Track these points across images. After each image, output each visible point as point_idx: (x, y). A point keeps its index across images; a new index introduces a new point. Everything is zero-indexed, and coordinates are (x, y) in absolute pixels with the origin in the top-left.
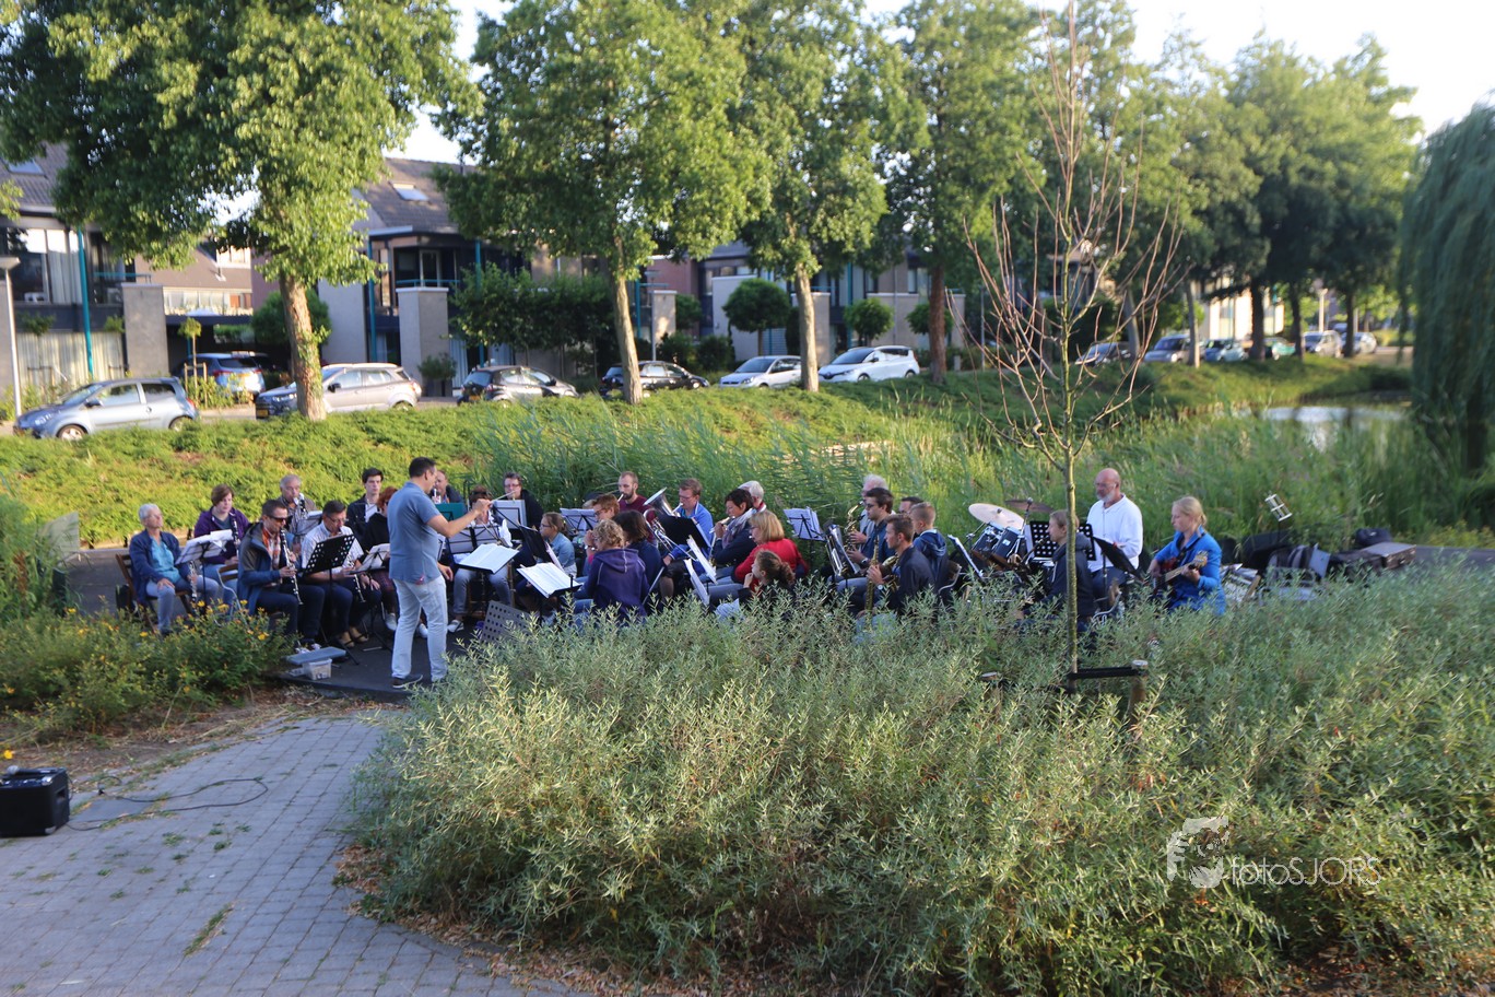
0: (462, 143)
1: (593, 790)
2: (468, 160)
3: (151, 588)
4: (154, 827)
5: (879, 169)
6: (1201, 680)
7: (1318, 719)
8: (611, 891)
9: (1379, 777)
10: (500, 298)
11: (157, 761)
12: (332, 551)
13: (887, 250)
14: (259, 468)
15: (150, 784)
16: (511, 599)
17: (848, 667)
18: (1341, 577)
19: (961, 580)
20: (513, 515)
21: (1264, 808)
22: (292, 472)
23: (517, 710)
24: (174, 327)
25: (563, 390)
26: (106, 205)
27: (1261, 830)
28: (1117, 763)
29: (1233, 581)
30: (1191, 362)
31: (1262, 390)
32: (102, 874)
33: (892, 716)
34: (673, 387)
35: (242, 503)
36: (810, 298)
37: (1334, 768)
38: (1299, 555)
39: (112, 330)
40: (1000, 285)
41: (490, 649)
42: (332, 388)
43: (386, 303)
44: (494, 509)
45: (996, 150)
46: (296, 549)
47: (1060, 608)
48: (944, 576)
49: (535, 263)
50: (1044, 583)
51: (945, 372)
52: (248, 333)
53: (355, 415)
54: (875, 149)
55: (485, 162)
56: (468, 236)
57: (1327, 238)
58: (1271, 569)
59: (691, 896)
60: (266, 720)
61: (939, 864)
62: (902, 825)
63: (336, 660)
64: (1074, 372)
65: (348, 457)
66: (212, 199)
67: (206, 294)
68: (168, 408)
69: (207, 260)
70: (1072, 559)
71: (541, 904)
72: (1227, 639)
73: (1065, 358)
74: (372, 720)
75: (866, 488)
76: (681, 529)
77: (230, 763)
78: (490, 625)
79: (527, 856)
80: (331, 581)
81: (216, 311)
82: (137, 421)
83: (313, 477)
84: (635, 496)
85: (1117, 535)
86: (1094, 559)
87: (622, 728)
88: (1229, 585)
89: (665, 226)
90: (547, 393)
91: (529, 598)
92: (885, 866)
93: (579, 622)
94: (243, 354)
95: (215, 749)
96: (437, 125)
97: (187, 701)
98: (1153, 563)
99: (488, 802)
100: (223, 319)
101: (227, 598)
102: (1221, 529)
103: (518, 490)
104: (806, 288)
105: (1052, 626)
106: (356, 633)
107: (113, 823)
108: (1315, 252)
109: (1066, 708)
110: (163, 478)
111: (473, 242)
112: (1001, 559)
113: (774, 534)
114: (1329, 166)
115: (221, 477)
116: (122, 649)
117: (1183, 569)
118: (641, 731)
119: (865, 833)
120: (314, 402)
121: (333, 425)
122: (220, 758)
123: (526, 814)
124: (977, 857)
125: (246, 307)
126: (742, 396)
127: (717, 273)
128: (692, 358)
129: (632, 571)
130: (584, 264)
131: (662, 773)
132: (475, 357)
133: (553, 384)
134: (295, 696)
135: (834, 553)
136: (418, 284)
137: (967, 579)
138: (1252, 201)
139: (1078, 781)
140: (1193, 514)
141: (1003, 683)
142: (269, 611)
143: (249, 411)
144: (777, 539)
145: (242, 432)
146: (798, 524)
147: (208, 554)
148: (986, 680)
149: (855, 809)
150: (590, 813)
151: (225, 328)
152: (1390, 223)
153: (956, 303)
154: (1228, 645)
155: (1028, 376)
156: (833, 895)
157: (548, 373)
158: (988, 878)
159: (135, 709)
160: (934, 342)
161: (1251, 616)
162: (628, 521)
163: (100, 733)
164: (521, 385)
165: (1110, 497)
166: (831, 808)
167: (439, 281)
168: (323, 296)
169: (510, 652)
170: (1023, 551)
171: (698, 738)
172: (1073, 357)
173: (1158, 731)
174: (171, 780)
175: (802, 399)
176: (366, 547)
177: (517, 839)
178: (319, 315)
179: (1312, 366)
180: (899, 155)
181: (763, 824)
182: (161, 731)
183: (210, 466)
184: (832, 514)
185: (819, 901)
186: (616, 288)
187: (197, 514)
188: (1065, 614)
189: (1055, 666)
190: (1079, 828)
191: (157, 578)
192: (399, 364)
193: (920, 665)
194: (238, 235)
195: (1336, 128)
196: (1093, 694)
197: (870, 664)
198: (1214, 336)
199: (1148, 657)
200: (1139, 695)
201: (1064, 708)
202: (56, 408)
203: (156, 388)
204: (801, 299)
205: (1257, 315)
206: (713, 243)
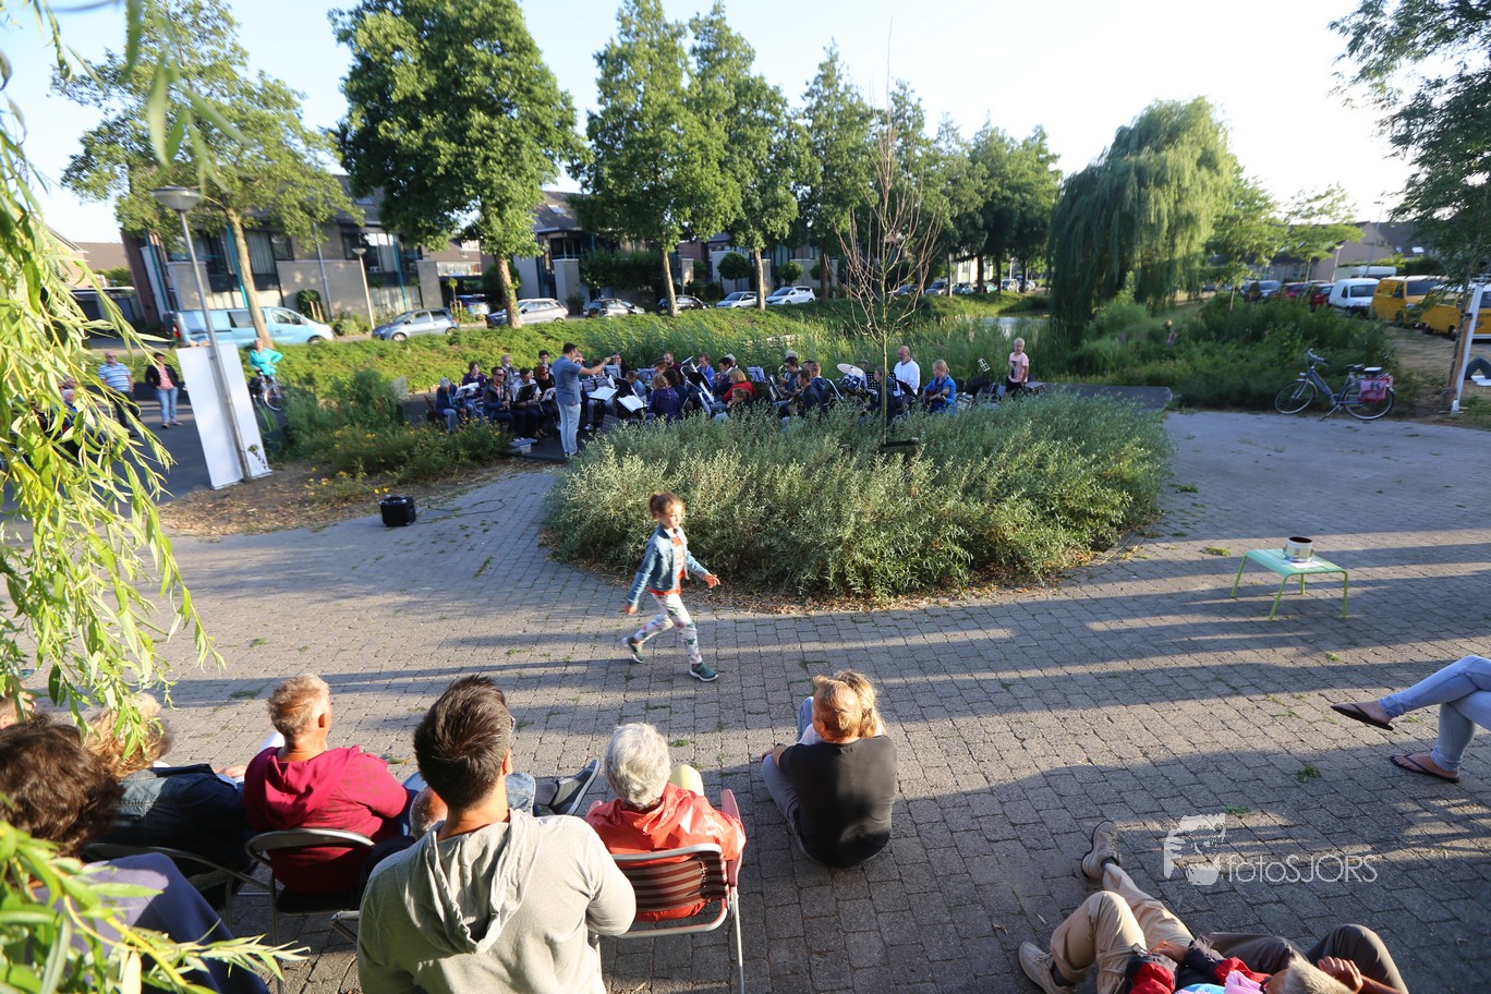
0: (582, 182)
2: (586, 192)
4: (454, 523)
10: (605, 264)
11: (453, 492)
12: (527, 392)
13: (799, 236)
14: (490, 352)
15: (451, 503)
17: (777, 443)
20: (614, 373)
23: (619, 466)
24: (444, 282)
25: (638, 310)
26: (405, 219)
28: (902, 485)
30: (948, 294)
31: (980, 308)
32: (432, 543)
33: (798, 465)
34: (693, 308)
36: (761, 262)
39: (414, 284)
40: (852, 253)
41: (605, 437)
42: (524, 312)
43: (548, 268)
45: (853, 184)
49: (622, 245)
51: (828, 300)
52: (480, 285)
53: (535, 325)
54: (793, 183)
55: (594, 192)
56: (587, 232)
57: (1015, 232)
60: (502, 473)
63: (533, 445)
64: (887, 297)
66: (456, 214)
67: (458, 265)
68: (443, 324)
69: (456, 247)
70: (885, 389)
73: (883, 290)
74: (550, 471)
77: (487, 493)
80: (528, 406)
81: (464, 274)
82: (429, 331)
87: (669, 473)
89: (686, 224)
90: (631, 312)
91: (623, 412)
93: (648, 424)
94: (479, 295)
95: (479, 487)
96: (569, 171)
97: (464, 465)
99: (607, 509)
100: (468, 278)
101: (479, 415)
104: (759, 257)
107: (436, 520)
110: (444, 358)
111: (591, 235)
114: (1017, 196)
116: (431, 440)
118: (678, 474)
120: (515, 318)
121: (526, 330)
122: (482, 490)
123: (625, 513)
125: (478, 272)
126: (728, 313)
127: (714, 250)
128: (702, 293)
130: (647, 245)
131: (689, 493)
132: (594, 295)
133: (633, 308)
134: (515, 462)
136: (564, 257)
138: (980, 212)
141: (851, 449)
142: (500, 421)
143: (484, 324)
145: (481, 335)
146: (754, 374)
148: (842, 447)
151: (469, 282)
152: (1044, 224)
153: (833, 267)
154: (956, 430)
155: (865, 299)
156: (769, 547)
157: (631, 302)
158: (841, 537)
159: (441, 469)
160: (823, 284)
163: (426, 480)
164: (617, 309)
166: (769, 508)
167: (574, 255)
168: (516, 265)
169: (615, 438)
170: (862, 386)
171: (705, 476)
172: (887, 290)
173: (921, 469)
174: (460, 501)
175: (757, 313)
176: (543, 390)
177: (622, 525)
178: (514, 274)
179: (1004, 295)
180: (805, 187)
181: (736, 516)
182: (454, 479)
183: (466, 352)
184: (771, 369)
186: (663, 257)
190: (883, 514)
192: (556, 299)
193: (811, 441)
194: (471, 233)
195: (1022, 175)
196: (892, 454)
197: (788, 441)
198: (960, 281)
199: (919, 436)
200: (914, 453)
201: (879, 460)
202: (391, 325)
203: (437, 314)
204: (756, 263)
205: (981, 270)
206: (713, 233)
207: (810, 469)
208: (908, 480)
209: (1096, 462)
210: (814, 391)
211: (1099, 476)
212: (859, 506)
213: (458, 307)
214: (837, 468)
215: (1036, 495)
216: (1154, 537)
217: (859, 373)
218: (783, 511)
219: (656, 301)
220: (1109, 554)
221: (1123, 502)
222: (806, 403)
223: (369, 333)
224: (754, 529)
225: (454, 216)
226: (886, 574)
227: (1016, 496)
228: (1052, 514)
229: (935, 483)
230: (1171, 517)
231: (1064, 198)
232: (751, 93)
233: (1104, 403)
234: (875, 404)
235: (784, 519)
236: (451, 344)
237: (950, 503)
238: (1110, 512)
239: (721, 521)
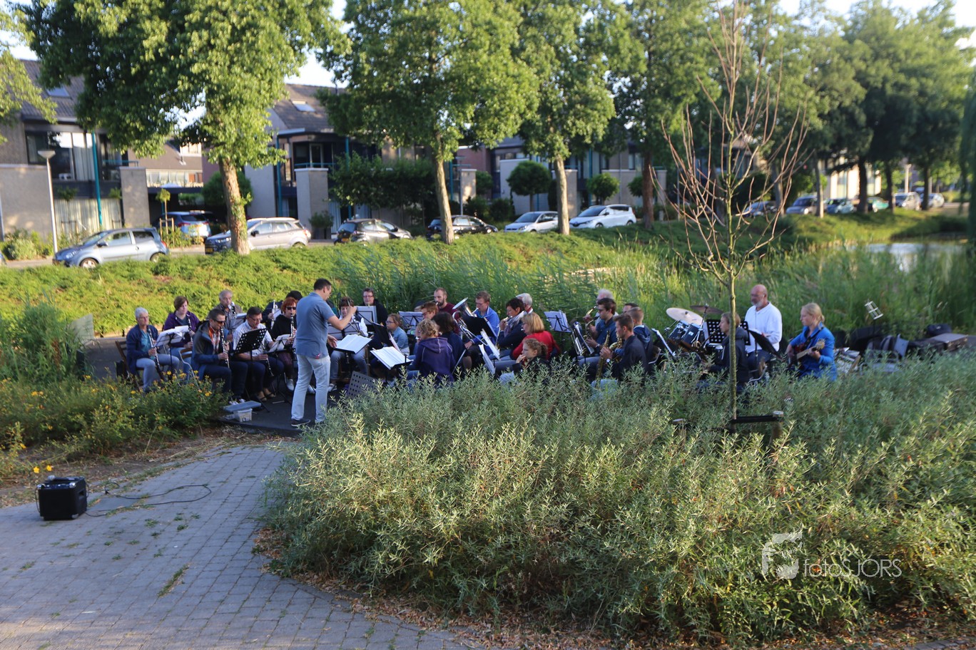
0: (336, 72)
1: (418, 494)
2: (340, 85)
4: (140, 515)
5: (610, 88)
6: (818, 424)
7: (897, 450)
8: (429, 559)
9: (938, 489)
10: (362, 175)
11: (142, 473)
12: (252, 339)
13: (615, 139)
14: (207, 285)
15: (137, 488)
16: (367, 370)
17: (585, 415)
18: (915, 356)
19: (662, 358)
20: (368, 316)
21: (859, 509)
22: (228, 288)
23: (369, 442)
24: (153, 195)
25: (402, 234)
26: (109, 116)
27: (857, 523)
28: (761, 478)
29: (842, 359)
30: (818, 214)
31: (864, 232)
32: (107, 544)
33: (613, 447)
34: (474, 232)
35: (196, 308)
36: (564, 173)
37: (907, 483)
38: (888, 341)
39: (114, 197)
40: (686, 164)
41: (351, 403)
42: (254, 234)
43: (288, 179)
45: (687, 74)
47: (725, 376)
49: (384, 152)
50: (716, 360)
51: (653, 222)
52: (200, 198)
53: (268, 251)
54: (608, 73)
55: (351, 86)
56: (340, 135)
57: (912, 131)
58: (868, 351)
59: (481, 563)
60: (211, 447)
61: (643, 544)
62: (618, 518)
63: (255, 409)
64: (735, 221)
65: (264, 278)
66: (174, 112)
67: (174, 173)
68: (149, 247)
69: (174, 151)
70: (733, 344)
71: (384, 567)
72: (837, 397)
73: (729, 211)
74: (276, 448)
75: (599, 298)
76: (477, 325)
77: (188, 475)
78: (353, 387)
79: (376, 536)
81: (180, 185)
82: (130, 256)
83: (242, 291)
84: (446, 303)
85: (765, 329)
86: (749, 344)
87: (436, 455)
88: (840, 362)
89: (468, 126)
90: (392, 237)
91: (377, 369)
92: (607, 544)
93: (410, 385)
94: (197, 212)
95: (178, 466)
96: (319, 60)
97: (160, 435)
98: (789, 347)
99: (349, 501)
100: (184, 190)
102: (836, 324)
103: (372, 299)
104: (561, 167)
105: (721, 389)
106: (268, 392)
107: (114, 512)
108: (904, 140)
109: (728, 443)
110: (146, 292)
111: (344, 138)
112: (687, 344)
113: (537, 328)
114: (914, 82)
115: (183, 292)
116: (119, 402)
117: (809, 351)
118: (449, 457)
119: (595, 523)
120: (242, 243)
121: (255, 258)
122: (182, 471)
123: (374, 509)
124: (667, 539)
125: (199, 182)
126: (519, 238)
127: (503, 157)
128: (486, 213)
129: (444, 352)
130: (416, 152)
131: (463, 482)
132: (346, 213)
133: (396, 230)
134: (229, 432)
135: (577, 341)
136: (309, 166)
137: (664, 358)
138: (860, 106)
139: (734, 490)
140: (815, 314)
141: (687, 426)
143: (201, 249)
144: (540, 331)
145: (197, 262)
146: (553, 321)
147: (174, 341)
148: (675, 424)
149: (588, 507)
150: (416, 509)
151: (185, 195)
152: (954, 119)
153: (660, 178)
154: (838, 401)
155: (705, 224)
156: (573, 563)
157: (393, 223)
158: (675, 553)
160: (646, 202)
161: (853, 382)
162: (442, 320)
163: (106, 455)
164: (376, 232)
165: (760, 304)
166: (573, 507)
167: (322, 164)
168: (248, 175)
169: (365, 404)
170: (702, 339)
172: (734, 211)
173: (789, 457)
174: (150, 485)
175: (558, 239)
177: (368, 525)
178: (245, 187)
179: (900, 216)
180: (623, 79)
181: (528, 516)
182: (144, 454)
183: (176, 284)
184: (576, 314)
185: (564, 567)
186: (437, 167)
187: (167, 315)
188: (729, 381)
189: (722, 415)
190: (735, 521)
192: (296, 218)
193: (632, 414)
194: (192, 135)
195: (919, 55)
196: (746, 433)
197: (599, 413)
198: (834, 197)
200: (777, 434)
202: (79, 248)
203: (142, 235)
204: (558, 174)
205: (863, 182)
206: (502, 135)
207: (630, 453)
210: (637, 343)
213: (168, 228)
223: (50, 258)
225: (169, 116)
236: (156, 273)
239: (506, 524)
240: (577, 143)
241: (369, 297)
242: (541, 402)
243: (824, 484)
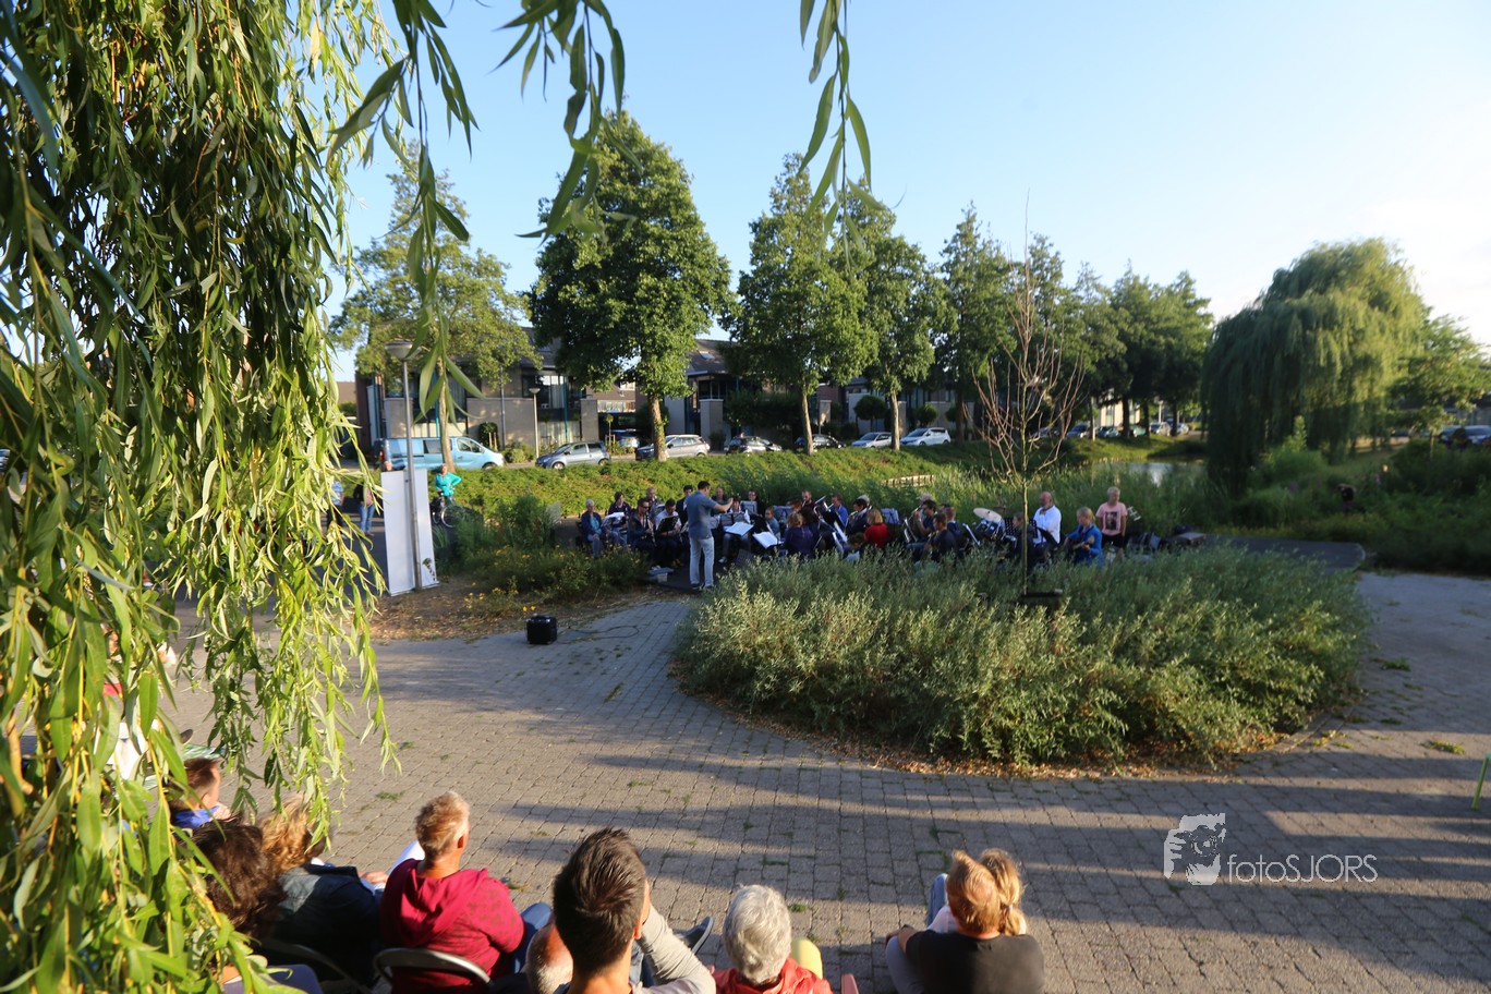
0: (731, 332)
1: (786, 642)
2: (734, 340)
3: (590, 537)
4: (590, 645)
5: (932, 341)
6: (1089, 600)
8: (793, 689)
9: (1180, 654)
10: (747, 404)
11: (592, 616)
12: (668, 523)
13: (936, 380)
14: (637, 483)
15: (590, 625)
17: (910, 588)
18: (1166, 550)
19: (970, 546)
21: (1119, 666)
23: (751, 602)
24: (601, 418)
25: (776, 448)
26: (576, 364)
27: (1117, 677)
28: (1044, 640)
30: (1091, 437)
31: (1126, 452)
32: (570, 664)
33: (932, 613)
34: (829, 447)
36: (896, 404)
38: (1145, 539)
39: (576, 420)
40: (991, 402)
42: (670, 447)
43: (695, 407)
44: (743, 506)
45: (991, 331)
46: (653, 518)
47: (1018, 561)
48: (961, 543)
49: (763, 388)
50: (1010, 549)
51: (964, 442)
52: (633, 420)
53: (679, 458)
54: (930, 331)
55: (741, 341)
56: (733, 375)
57: (1162, 376)
59: (831, 694)
60: (639, 600)
62: (935, 666)
63: (669, 574)
65: (676, 479)
66: (619, 360)
67: (616, 403)
68: (598, 455)
69: (617, 388)
70: (1025, 537)
71: (761, 693)
72: (1104, 580)
73: (1024, 438)
74: (685, 602)
76: (831, 517)
77: (623, 618)
79: (755, 670)
80: (668, 537)
81: (620, 411)
82: (585, 461)
87: (800, 612)
89: (825, 369)
90: (768, 450)
91: (757, 548)
94: (631, 430)
95: (616, 612)
96: (720, 322)
97: (604, 589)
99: (737, 644)
100: (622, 414)
101: (622, 543)
104: (894, 400)
105: (1014, 571)
107: (574, 641)
110: (595, 487)
111: (735, 378)
112: (989, 536)
116: (578, 564)
118: (809, 614)
120: (661, 452)
121: (670, 463)
122: (619, 615)
123: (754, 650)
124: (971, 683)
125: (632, 409)
126: (862, 452)
127: (851, 392)
128: (837, 433)
130: (787, 389)
131: (819, 635)
132: (735, 432)
133: (771, 445)
134: (651, 590)
136: (710, 398)
138: (1123, 358)
141: (988, 598)
142: (640, 550)
143: (633, 456)
145: (630, 466)
146: (888, 516)
148: (979, 596)
149: (912, 657)
150: (784, 652)
151: (623, 418)
152: (1196, 367)
153: (968, 410)
154: (1104, 583)
156: (900, 698)
157: (769, 440)
158: (976, 694)
159: (583, 592)
160: (958, 426)
161: (1117, 569)
162: (806, 512)
163: (569, 601)
164: (757, 446)
166: (900, 656)
167: (719, 396)
168: (667, 405)
169: (748, 574)
171: (836, 619)
172: (1027, 438)
173: (1067, 624)
174: (598, 624)
175: (891, 453)
176: (683, 522)
177: (750, 663)
178: (664, 411)
180: (942, 335)
181: (867, 662)
182: (594, 602)
183: (615, 482)
184: (905, 511)
185: (893, 700)
186: (802, 399)
188: (1021, 565)
189: (1014, 590)
190: (1023, 672)
191: (593, 533)
192: (700, 435)
193: (947, 588)
194: (631, 376)
195: (1168, 319)
196: (1032, 606)
197: (921, 586)
198: (1103, 424)
199: (1062, 587)
200: (1057, 607)
201: (1019, 613)
202: (553, 455)
203: (593, 446)
204: (892, 405)
205: (1126, 414)
206: (851, 377)
208: (1052, 636)
209: (1274, 628)
210: (950, 536)
211: (1276, 643)
212: (996, 662)
213: (611, 441)
214: (973, 619)
215: (1202, 663)
216: (1356, 722)
217: (996, 517)
218: (915, 660)
219: (793, 439)
220: (1298, 738)
221: (1312, 677)
222: (942, 546)
223: (534, 461)
224: (885, 678)
225: (617, 362)
226: (1027, 738)
227: (1176, 661)
228: (1223, 685)
229: (1083, 641)
230: (1377, 699)
231: (1217, 341)
232: (892, 251)
233: (1278, 560)
234: (1014, 551)
235: (917, 668)
236: (602, 474)
237: (1100, 665)
238: (1295, 688)
239: (851, 666)
240: (907, 382)
241: (753, 495)
242: (878, 576)
243: (1092, 647)
